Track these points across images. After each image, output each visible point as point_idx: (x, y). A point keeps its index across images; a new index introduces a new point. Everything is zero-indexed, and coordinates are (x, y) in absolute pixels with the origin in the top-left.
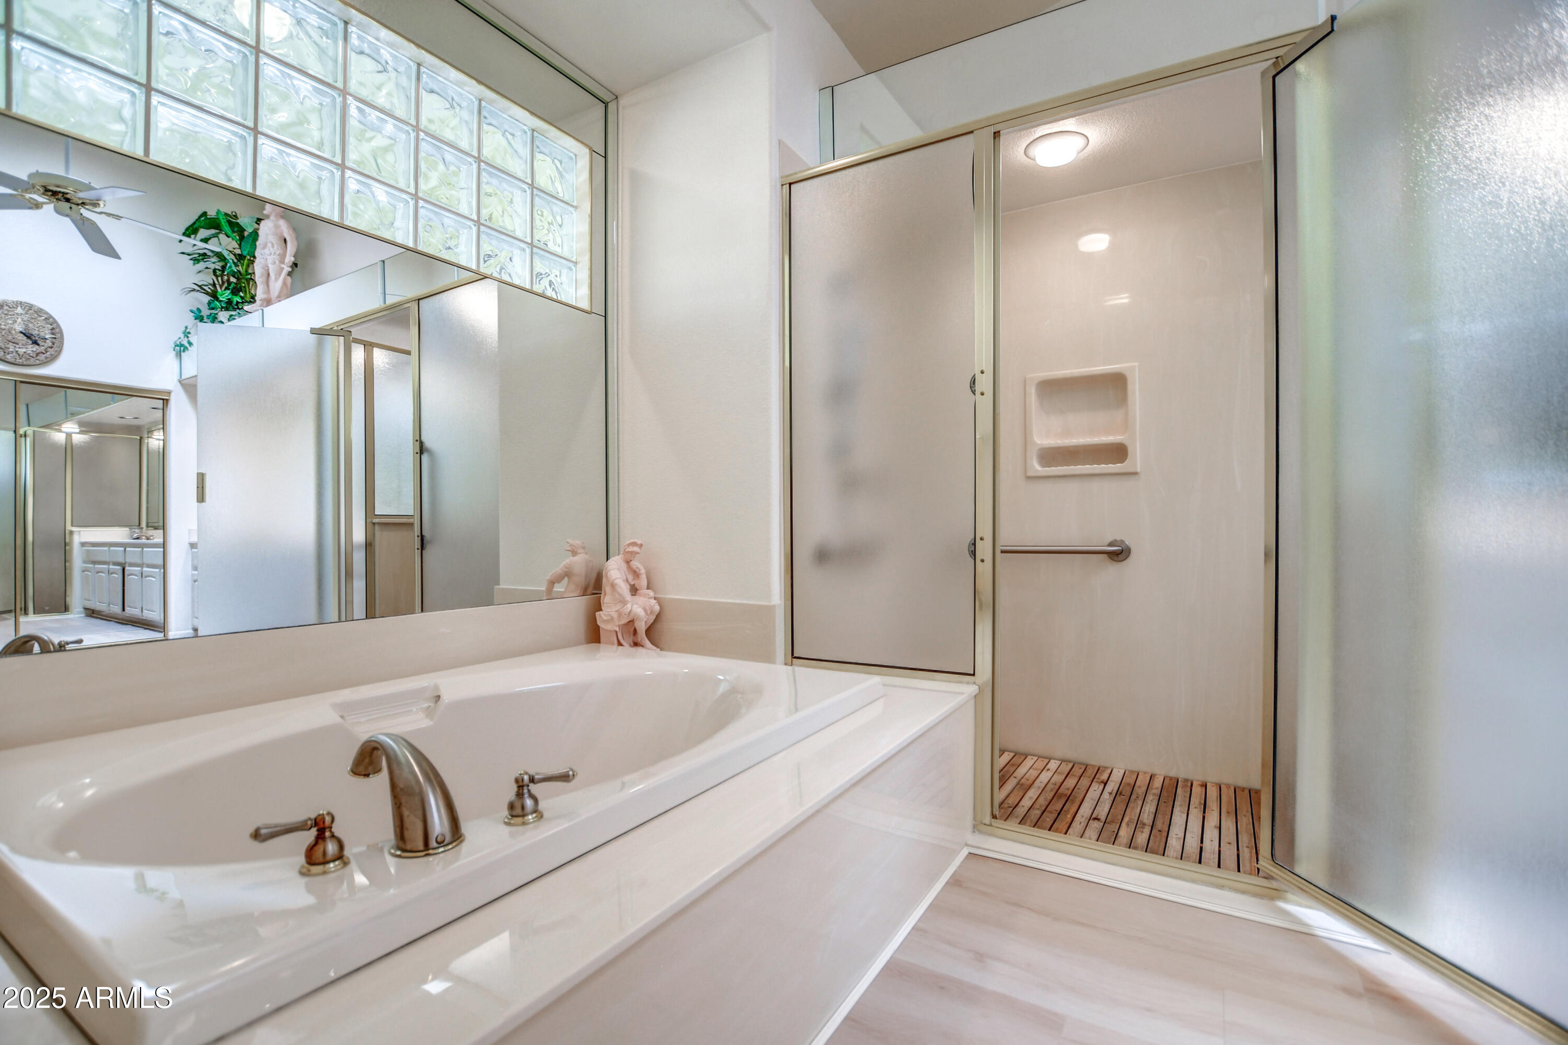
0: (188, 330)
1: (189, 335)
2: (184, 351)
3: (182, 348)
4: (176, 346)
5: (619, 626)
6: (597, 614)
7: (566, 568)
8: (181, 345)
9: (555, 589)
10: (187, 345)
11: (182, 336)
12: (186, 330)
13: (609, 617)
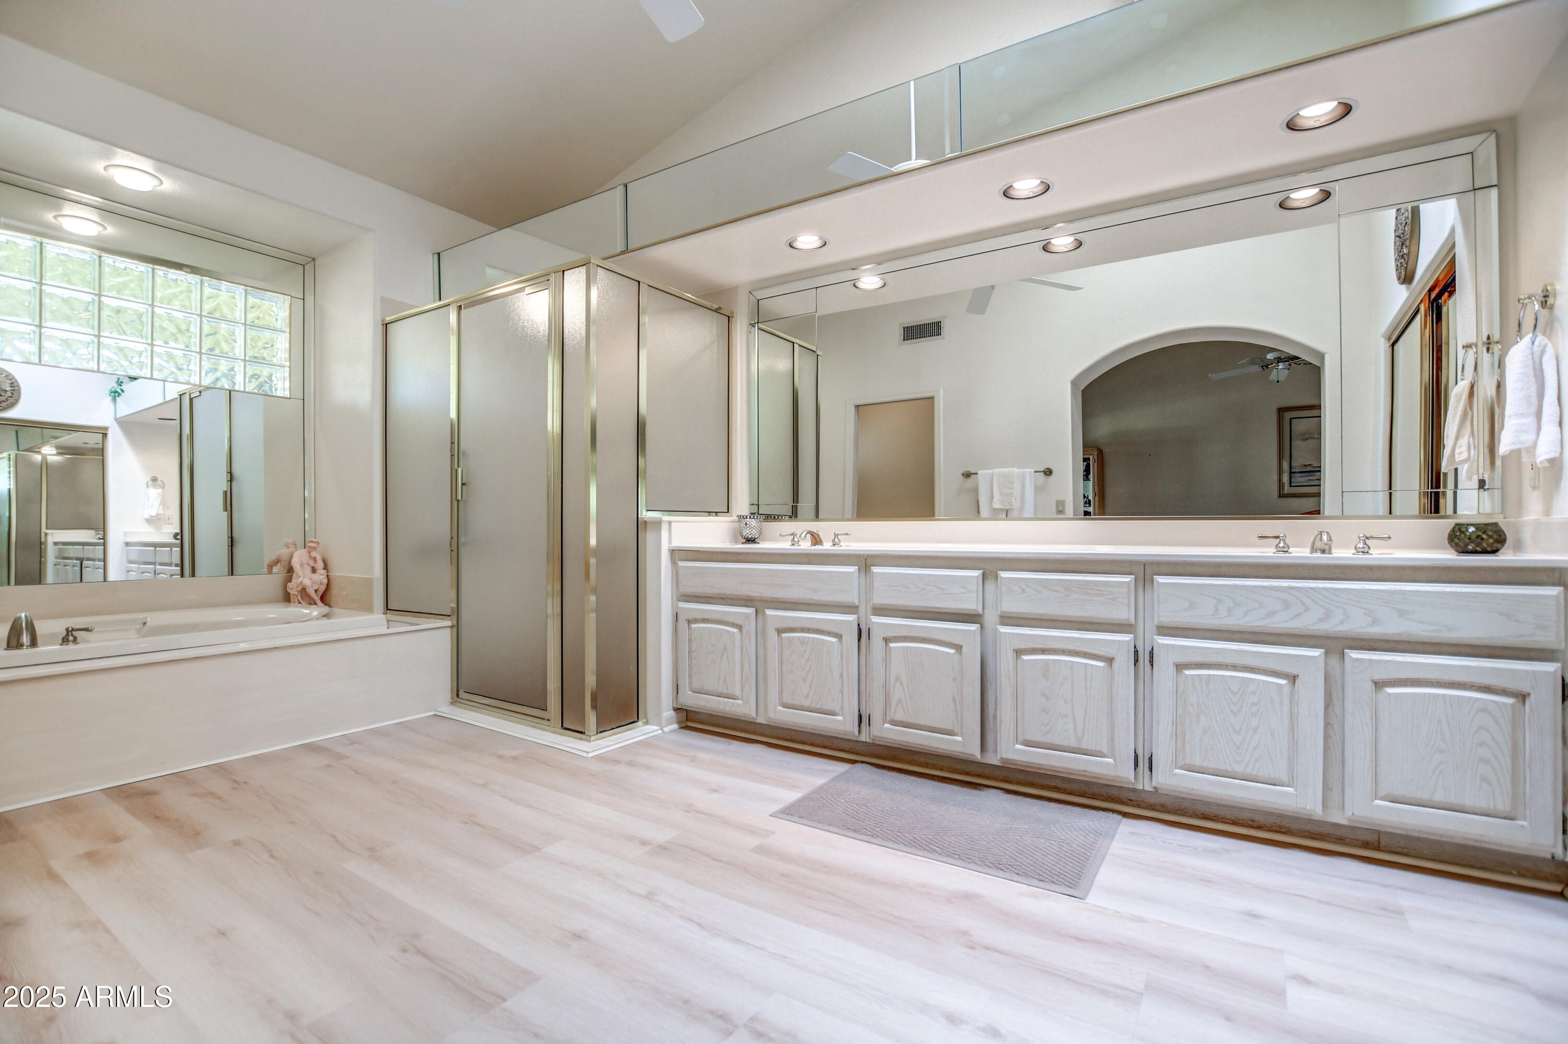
0: (120, 381)
1: (122, 384)
2: (118, 396)
3: (117, 394)
4: (111, 392)
5: (298, 591)
6: (289, 584)
7: (278, 557)
8: (116, 392)
9: (273, 570)
10: (120, 392)
11: (116, 385)
12: (118, 381)
13: (293, 587)
